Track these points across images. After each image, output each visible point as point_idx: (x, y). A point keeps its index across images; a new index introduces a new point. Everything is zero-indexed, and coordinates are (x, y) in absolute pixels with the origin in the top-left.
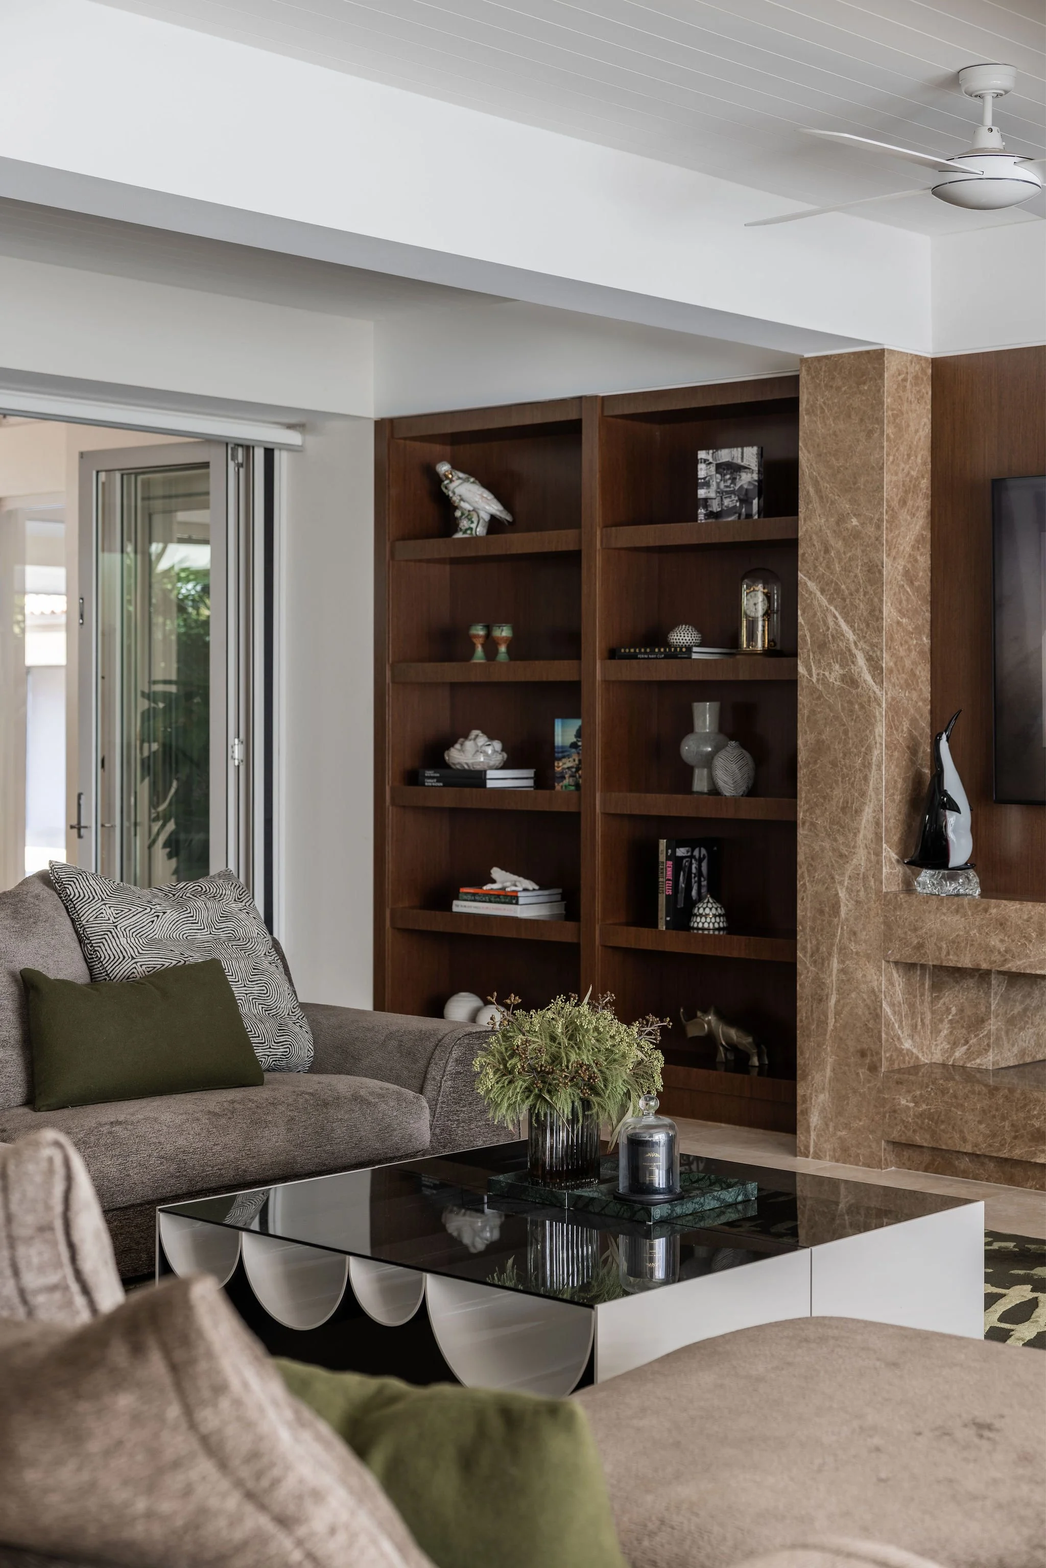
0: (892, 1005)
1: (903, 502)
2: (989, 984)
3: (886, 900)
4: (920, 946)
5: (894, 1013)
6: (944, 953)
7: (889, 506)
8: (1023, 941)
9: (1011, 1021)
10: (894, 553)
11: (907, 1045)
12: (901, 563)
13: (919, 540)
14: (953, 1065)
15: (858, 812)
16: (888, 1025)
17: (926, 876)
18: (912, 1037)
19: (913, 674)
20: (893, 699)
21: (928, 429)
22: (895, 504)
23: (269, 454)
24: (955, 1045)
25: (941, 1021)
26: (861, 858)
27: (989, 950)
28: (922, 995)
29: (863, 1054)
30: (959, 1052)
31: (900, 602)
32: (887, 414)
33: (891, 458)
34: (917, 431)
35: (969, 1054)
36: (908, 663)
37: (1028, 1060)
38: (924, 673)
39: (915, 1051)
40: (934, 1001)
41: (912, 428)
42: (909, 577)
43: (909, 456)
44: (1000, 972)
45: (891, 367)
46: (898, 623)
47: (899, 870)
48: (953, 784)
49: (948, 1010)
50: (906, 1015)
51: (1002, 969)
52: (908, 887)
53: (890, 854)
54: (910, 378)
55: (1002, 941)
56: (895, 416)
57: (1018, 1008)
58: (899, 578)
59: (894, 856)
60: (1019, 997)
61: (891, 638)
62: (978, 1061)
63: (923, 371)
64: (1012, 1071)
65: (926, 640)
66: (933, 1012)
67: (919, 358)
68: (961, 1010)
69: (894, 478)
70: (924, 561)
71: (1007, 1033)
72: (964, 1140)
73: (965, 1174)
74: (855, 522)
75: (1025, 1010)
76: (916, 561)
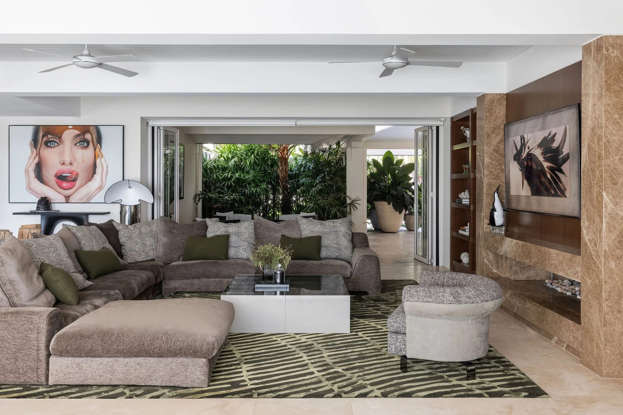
0: (488, 260)
1: (493, 132)
3: (485, 234)
4: (488, 245)
5: (489, 262)
6: (490, 247)
7: (486, 133)
8: (498, 245)
9: (523, 268)
10: (489, 145)
11: (495, 271)
12: (492, 147)
13: (500, 141)
15: (482, 211)
16: (486, 265)
18: (497, 269)
19: (497, 176)
20: (488, 182)
21: (504, 112)
22: (490, 132)
24: (509, 273)
25: (507, 266)
26: (482, 222)
29: (482, 272)
32: (486, 110)
33: (487, 121)
34: (499, 113)
37: (531, 279)
38: (503, 175)
39: (498, 273)
42: (496, 150)
45: (488, 98)
46: (491, 163)
47: (488, 226)
50: (495, 264)
53: (487, 222)
54: (496, 100)
58: (491, 151)
61: (488, 167)
63: (502, 97)
67: (500, 94)
68: (510, 264)
69: (489, 126)
70: (502, 146)
74: (482, 138)
76: (499, 146)
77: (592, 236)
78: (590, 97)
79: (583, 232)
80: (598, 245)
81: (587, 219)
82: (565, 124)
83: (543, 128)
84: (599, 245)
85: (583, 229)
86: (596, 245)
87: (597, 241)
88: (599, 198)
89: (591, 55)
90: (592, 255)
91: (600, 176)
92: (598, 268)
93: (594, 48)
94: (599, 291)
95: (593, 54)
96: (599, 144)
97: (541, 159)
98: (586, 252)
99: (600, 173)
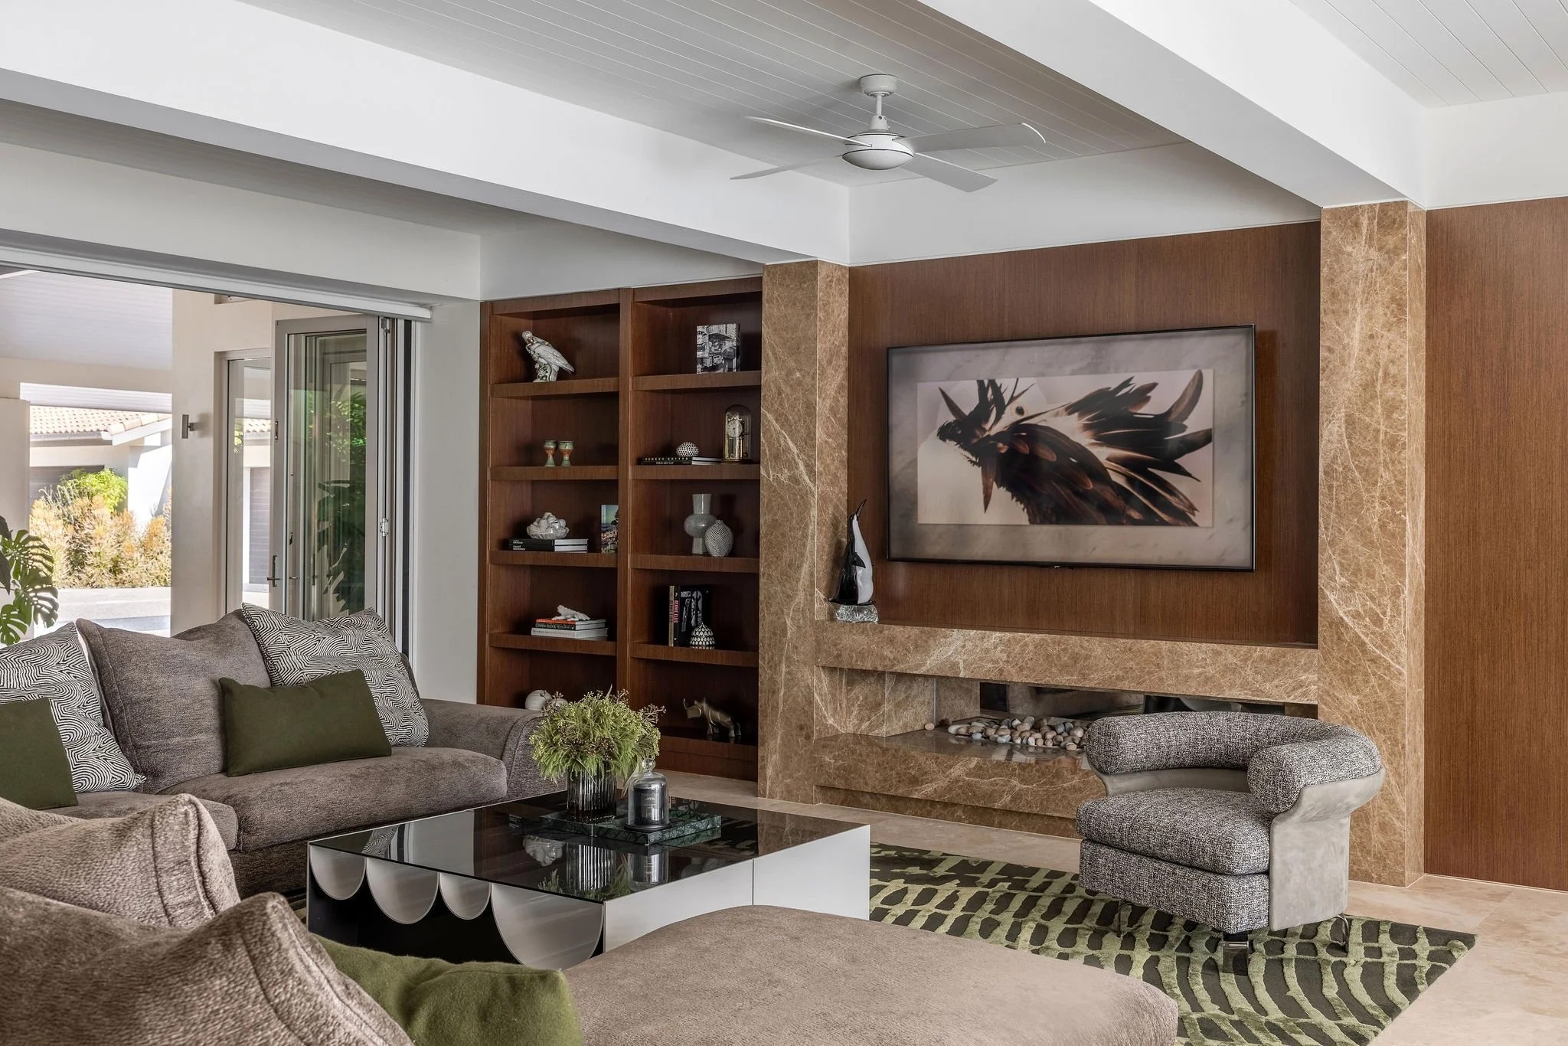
0: (821, 695)
1: (830, 362)
2: (884, 680)
3: (818, 627)
4: (839, 656)
5: (822, 700)
6: (854, 660)
7: (820, 364)
8: (905, 652)
9: (898, 705)
10: (823, 395)
11: (831, 721)
12: (828, 402)
13: (840, 387)
14: (861, 735)
15: (799, 567)
16: (818, 708)
17: (843, 610)
18: (833, 716)
19: (835, 476)
20: (822, 492)
21: (846, 314)
22: (824, 363)
23: (408, 324)
24: (862, 720)
25: (853, 705)
26: (801, 597)
27: (883, 658)
28: (841, 688)
29: (801, 728)
30: (865, 725)
31: (828, 428)
32: (820, 304)
33: (822, 333)
34: (839, 316)
35: (871, 727)
36: (832, 468)
37: (909, 730)
38: (843, 475)
39: (835, 725)
40: (848, 691)
41: (836, 313)
42: (833, 411)
43: (834, 332)
44: (891, 673)
45: (822, 273)
46: (826, 441)
47: (826, 605)
48: (861, 549)
49: (858, 698)
50: (830, 702)
51: (893, 670)
52: (832, 617)
53: (819, 594)
54: (834, 279)
55: (892, 652)
56: (824, 305)
57: (903, 696)
58: (827, 412)
59: (822, 596)
60: (903, 689)
61: (821, 452)
62: (876, 731)
63: (843, 276)
64: (898, 738)
65: (844, 453)
66: (848, 699)
67: (840, 267)
68: (866, 698)
69: (824, 346)
70: (843, 401)
71: (895, 712)
72: (866, 784)
73: (867, 806)
74: (798, 374)
75: (907, 697)
76: (838, 400)
77: (1364, 605)
78: (1354, 319)
79: (1325, 597)
80: (1386, 622)
81: (1341, 570)
82: (1194, 367)
83: (1094, 368)
84: (1390, 622)
85: (1327, 592)
86: (1378, 621)
87: (1384, 614)
88: (1391, 526)
89: (1360, 232)
90: (1363, 644)
91: (1393, 482)
92: (1389, 667)
93: (1371, 219)
94: (1390, 716)
95: (1364, 231)
96: (1388, 417)
97: (1085, 440)
98: (1339, 639)
99: (1395, 476)
